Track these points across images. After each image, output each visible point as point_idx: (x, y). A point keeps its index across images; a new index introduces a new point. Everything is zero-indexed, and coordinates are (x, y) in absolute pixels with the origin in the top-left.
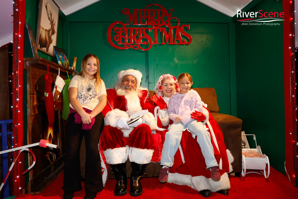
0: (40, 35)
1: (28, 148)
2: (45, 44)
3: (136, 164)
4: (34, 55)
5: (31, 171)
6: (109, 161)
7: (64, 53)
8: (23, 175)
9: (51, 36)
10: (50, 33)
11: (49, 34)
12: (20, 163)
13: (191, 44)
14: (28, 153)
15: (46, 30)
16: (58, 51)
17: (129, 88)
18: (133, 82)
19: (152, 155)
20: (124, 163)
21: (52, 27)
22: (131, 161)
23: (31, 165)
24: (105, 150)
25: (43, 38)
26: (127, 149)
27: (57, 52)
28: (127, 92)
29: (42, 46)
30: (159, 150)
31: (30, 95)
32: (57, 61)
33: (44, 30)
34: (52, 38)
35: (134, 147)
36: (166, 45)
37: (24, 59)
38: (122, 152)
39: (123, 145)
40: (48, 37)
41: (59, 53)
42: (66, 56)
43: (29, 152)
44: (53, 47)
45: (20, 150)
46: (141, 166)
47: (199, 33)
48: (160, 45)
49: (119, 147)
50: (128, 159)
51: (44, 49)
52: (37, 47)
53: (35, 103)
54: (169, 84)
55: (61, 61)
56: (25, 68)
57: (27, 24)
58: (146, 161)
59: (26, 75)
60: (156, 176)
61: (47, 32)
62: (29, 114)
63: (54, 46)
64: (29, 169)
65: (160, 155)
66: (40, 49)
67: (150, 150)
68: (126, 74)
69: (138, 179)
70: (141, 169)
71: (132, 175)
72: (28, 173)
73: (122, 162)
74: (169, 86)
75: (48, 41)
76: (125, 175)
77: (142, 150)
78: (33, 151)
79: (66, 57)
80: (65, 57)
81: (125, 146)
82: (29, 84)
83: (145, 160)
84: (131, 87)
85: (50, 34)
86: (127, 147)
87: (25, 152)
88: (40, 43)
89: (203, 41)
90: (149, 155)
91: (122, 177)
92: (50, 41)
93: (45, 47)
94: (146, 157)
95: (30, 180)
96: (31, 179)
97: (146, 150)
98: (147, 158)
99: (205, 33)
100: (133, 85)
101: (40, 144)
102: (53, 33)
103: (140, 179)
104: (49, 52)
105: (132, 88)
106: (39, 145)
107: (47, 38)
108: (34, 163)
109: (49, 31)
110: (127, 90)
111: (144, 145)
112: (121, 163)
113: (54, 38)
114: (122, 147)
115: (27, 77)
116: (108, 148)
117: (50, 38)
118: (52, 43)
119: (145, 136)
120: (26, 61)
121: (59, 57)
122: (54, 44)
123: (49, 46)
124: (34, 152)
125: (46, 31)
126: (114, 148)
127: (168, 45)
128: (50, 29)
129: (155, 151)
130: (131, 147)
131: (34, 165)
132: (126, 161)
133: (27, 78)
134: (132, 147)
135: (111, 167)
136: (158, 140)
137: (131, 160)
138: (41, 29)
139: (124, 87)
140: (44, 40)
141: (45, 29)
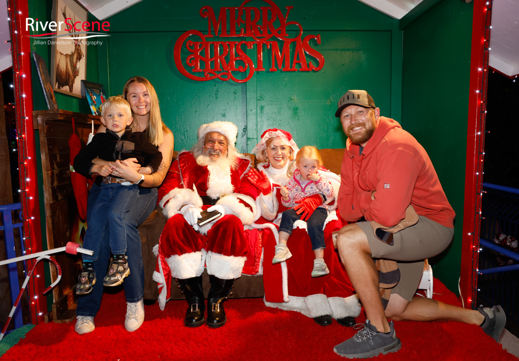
0: (56, 66)
1: (49, 255)
2: (66, 79)
3: (217, 278)
4: (49, 106)
5: (56, 288)
6: (176, 274)
7: (100, 90)
8: (44, 295)
9: (76, 63)
10: (73, 59)
11: (71, 61)
12: (38, 276)
13: (322, 71)
14: (50, 263)
15: (67, 55)
16: (90, 88)
17: (215, 154)
18: (220, 143)
19: (243, 265)
20: (199, 276)
21: (77, 47)
22: (209, 274)
23: (54, 281)
24: (169, 256)
25: (62, 70)
26: (202, 254)
27: (87, 91)
28: (212, 160)
29: (61, 84)
30: (255, 256)
31: (48, 171)
32: (89, 106)
33: (63, 56)
34: (78, 66)
35: (215, 252)
36: (279, 71)
37: (34, 113)
38: (195, 260)
39: (197, 249)
40: (71, 66)
41: (91, 91)
42: (103, 94)
43: (51, 261)
44: (80, 81)
45: (37, 257)
46: (224, 283)
47: (337, 50)
48: (267, 72)
49: (190, 252)
50: (205, 270)
51: (66, 88)
52: (53, 89)
53: (56, 183)
54: (279, 148)
55: (95, 106)
56: (37, 128)
57: (34, 55)
58: (232, 275)
59: (39, 139)
60: (252, 296)
61: (68, 58)
62: (47, 200)
63: (82, 81)
64: (52, 286)
65: (257, 264)
66: (59, 90)
67: (239, 258)
68: (208, 131)
69: (220, 301)
70: (224, 286)
71: (210, 295)
72: (51, 292)
73: (196, 274)
74: (278, 151)
75: (71, 73)
76: (201, 295)
77: (226, 257)
78: (57, 259)
79: (104, 97)
80: (102, 97)
81: (200, 250)
82: (44, 153)
83: (231, 273)
84: (218, 151)
85: (75, 60)
86: (203, 251)
87: (44, 260)
88: (57, 80)
89: (343, 65)
90: (237, 266)
91: (197, 298)
92: (75, 73)
93: (67, 84)
94: (232, 268)
95: (54, 302)
96: (55, 300)
97: (232, 257)
98: (234, 270)
99: (348, 50)
100: (221, 147)
101: (66, 249)
102: (79, 58)
103: (223, 301)
104: (74, 92)
105: (220, 153)
106: (64, 251)
107: (68, 70)
108: (59, 277)
109: (71, 56)
110: (212, 157)
111: (230, 250)
112: (194, 276)
113: (81, 65)
114: (195, 252)
115: (40, 141)
116: (174, 254)
117: (74, 67)
118: (78, 75)
119: (232, 236)
120: (37, 116)
121: (91, 98)
122: (82, 76)
123: (73, 82)
124: (58, 262)
125: (66, 58)
126: (182, 254)
127: (281, 71)
128: (73, 51)
129: (248, 258)
130: (209, 252)
131: (60, 281)
132: (203, 273)
133: (41, 143)
134: (212, 251)
135: (178, 283)
136: (254, 240)
137: (209, 272)
138: (58, 56)
139: (207, 152)
140: (65, 73)
141: (65, 54)
